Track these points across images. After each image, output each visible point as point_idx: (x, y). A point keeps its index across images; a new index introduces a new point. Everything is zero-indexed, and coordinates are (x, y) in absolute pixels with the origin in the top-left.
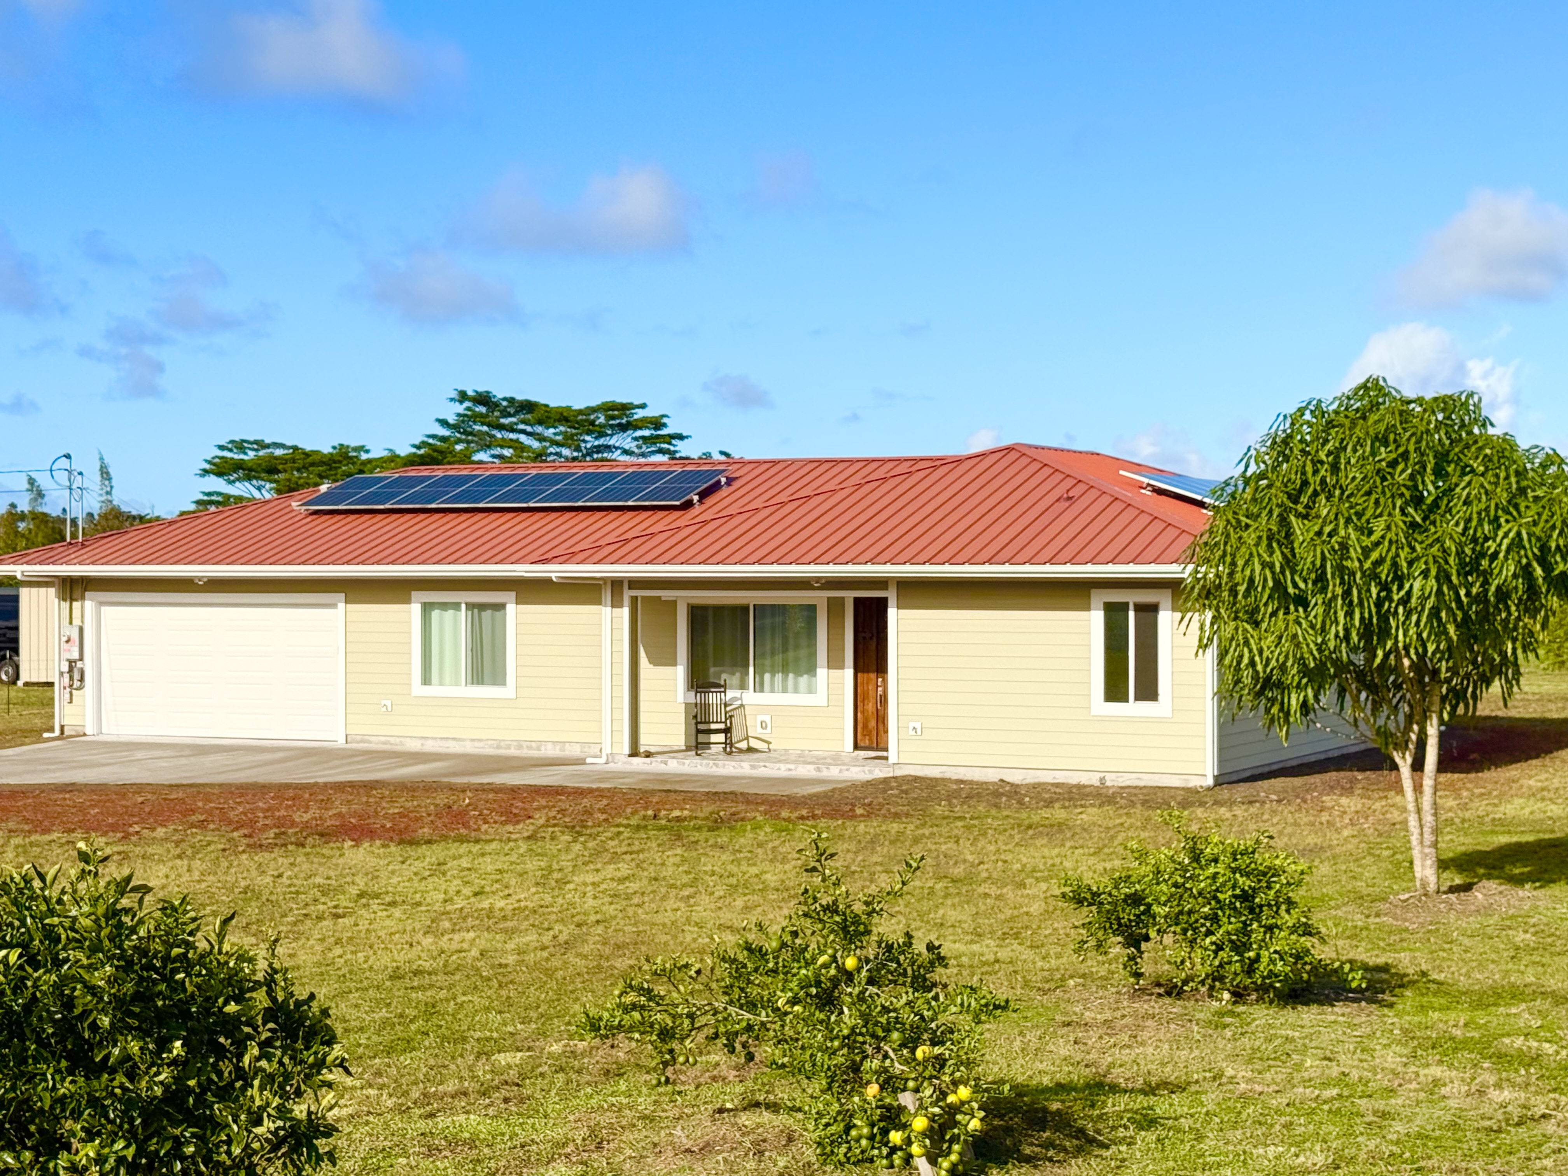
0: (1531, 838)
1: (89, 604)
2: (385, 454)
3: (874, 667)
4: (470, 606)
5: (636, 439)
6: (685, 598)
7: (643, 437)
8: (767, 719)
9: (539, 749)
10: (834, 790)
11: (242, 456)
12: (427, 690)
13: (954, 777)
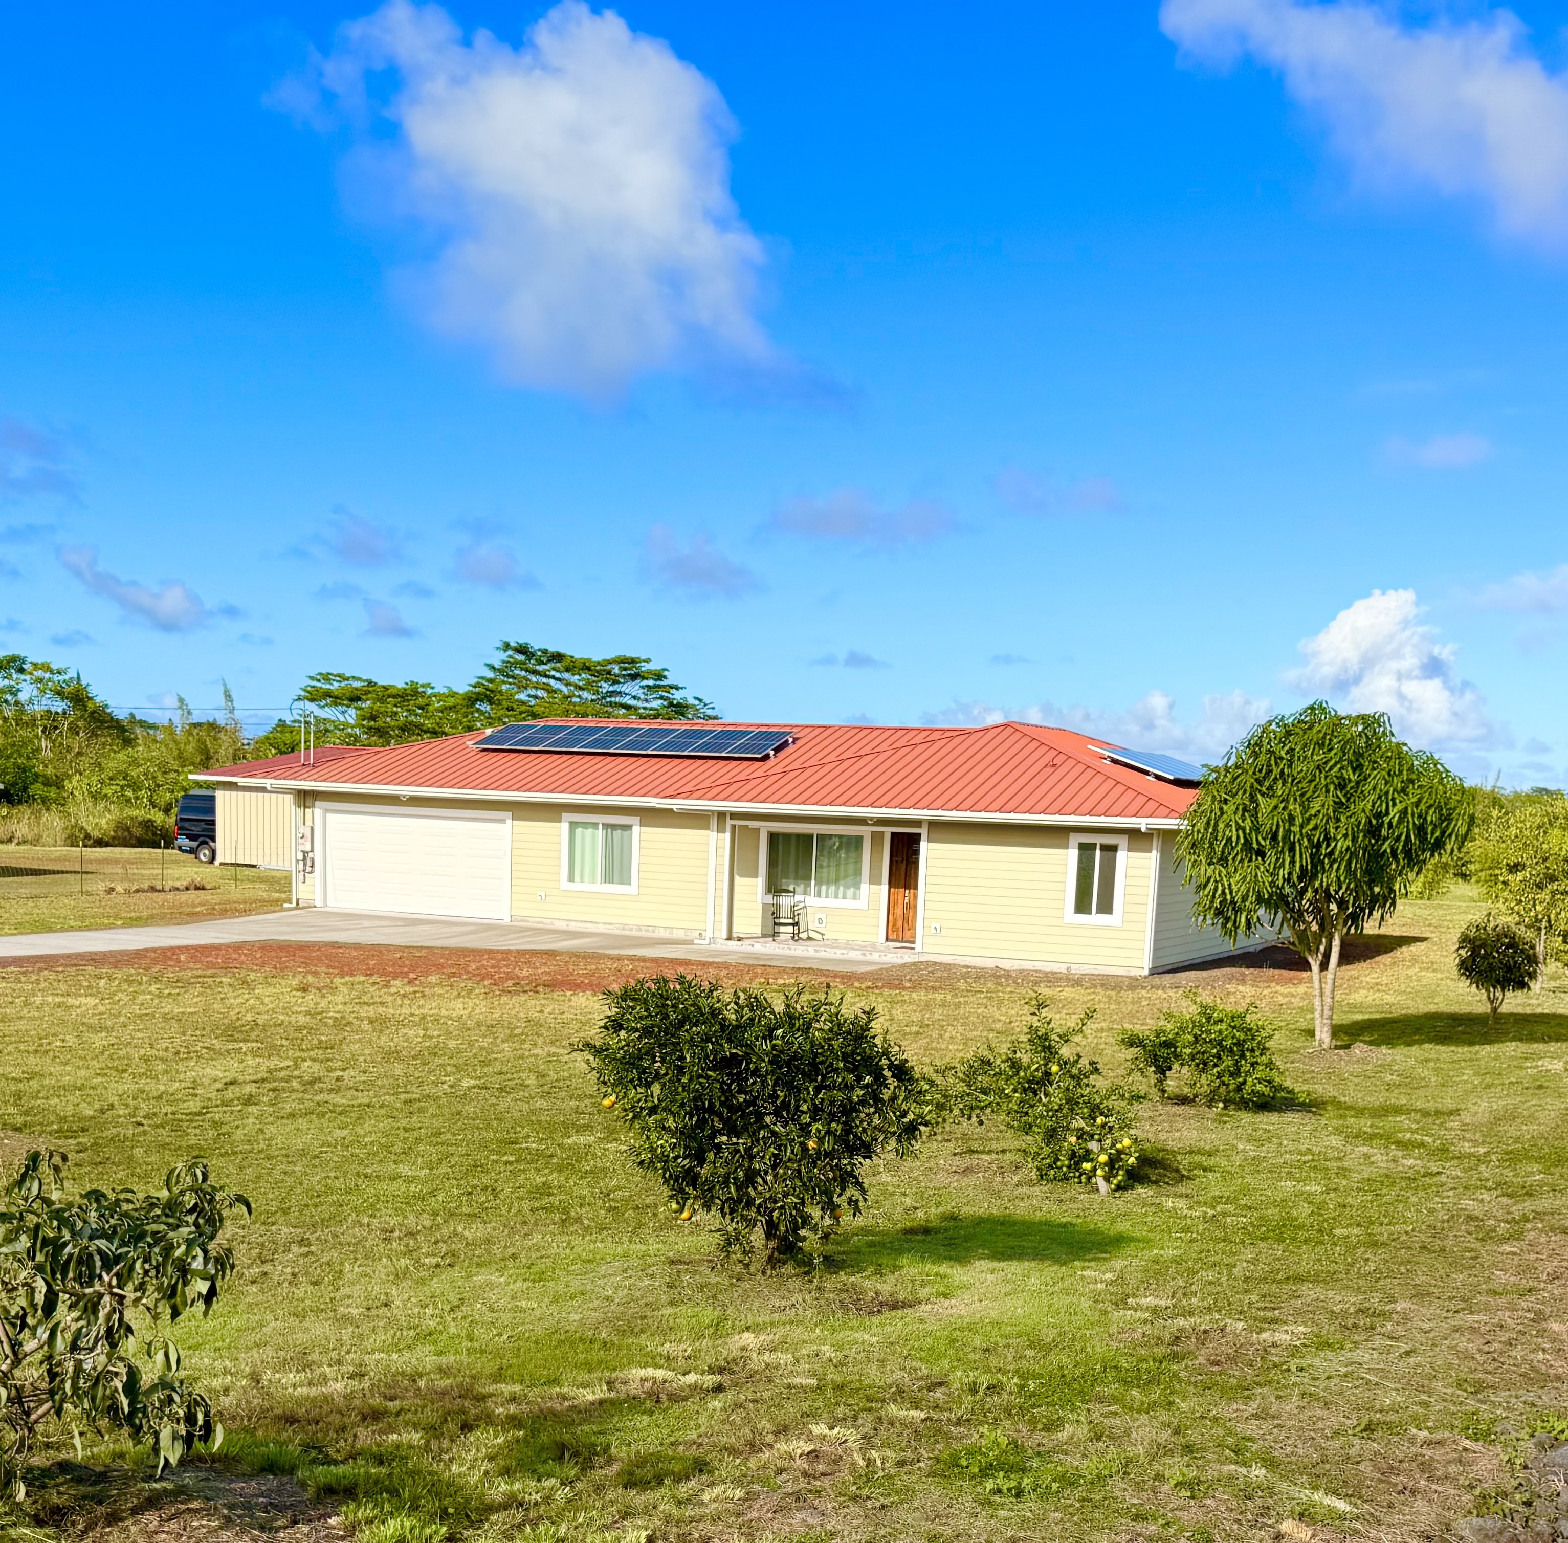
0: (1378, 1016)
1: (318, 812)
2: (445, 691)
3: (903, 882)
4: (606, 826)
5: (643, 687)
6: (766, 827)
7: (648, 686)
8: (823, 916)
9: (654, 932)
10: (881, 969)
11: (328, 686)
12: (576, 886)
13: (962, 963)
